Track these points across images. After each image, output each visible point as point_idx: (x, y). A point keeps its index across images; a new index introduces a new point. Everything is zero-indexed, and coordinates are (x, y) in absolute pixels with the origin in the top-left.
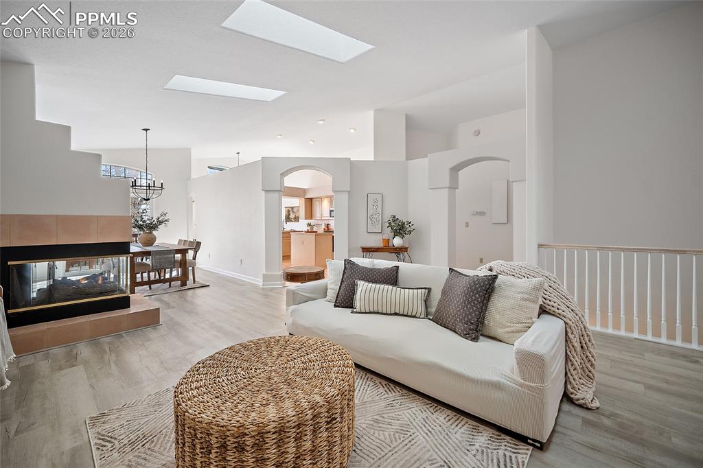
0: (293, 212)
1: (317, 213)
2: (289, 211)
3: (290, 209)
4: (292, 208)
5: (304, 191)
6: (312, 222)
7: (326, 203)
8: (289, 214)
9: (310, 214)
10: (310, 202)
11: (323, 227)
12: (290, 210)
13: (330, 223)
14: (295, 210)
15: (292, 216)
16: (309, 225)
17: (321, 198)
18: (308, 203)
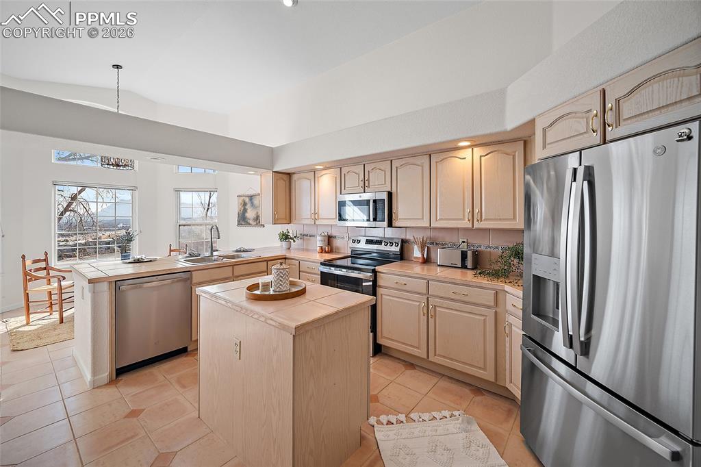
0: (252, 204)
1: (304, 207)
2: (245, 204)
3: (247, 200)
4: (251, 197)
5: (272, 154)
6: (292, 229)
7: (326, 182)
8: (245, 211)
9: (286, 210)
10: (286, 179)
11: (319, 244)
12: (249, 201)
13: (334, 234)
14: (256, 202)
15: (250, 214)
16: (285, 237)
17: (313, 172)
18: (282, 184)
